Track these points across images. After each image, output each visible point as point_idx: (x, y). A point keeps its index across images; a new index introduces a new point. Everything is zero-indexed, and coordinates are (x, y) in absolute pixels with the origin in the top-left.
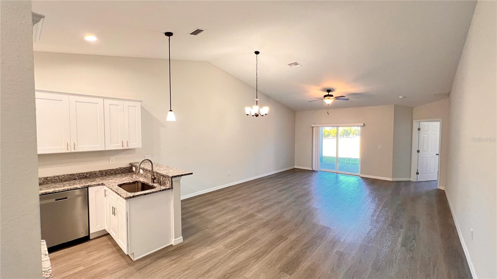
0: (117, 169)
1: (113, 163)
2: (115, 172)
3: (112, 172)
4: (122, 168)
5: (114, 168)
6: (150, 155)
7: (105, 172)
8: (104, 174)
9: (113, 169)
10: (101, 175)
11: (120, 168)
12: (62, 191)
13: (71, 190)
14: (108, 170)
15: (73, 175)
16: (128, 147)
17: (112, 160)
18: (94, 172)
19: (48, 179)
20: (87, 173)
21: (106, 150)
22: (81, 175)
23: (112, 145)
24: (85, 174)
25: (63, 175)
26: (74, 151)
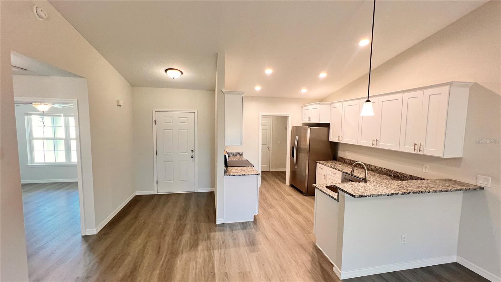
1: (427, 171)
13: (356, 177)
15: (390, 171)
16: (422, 152)
17: (426, 167)
18: (405, 174)
19: (377, 168)
20: (400, 173)
21: (400, 152)
22: (395, 174)
23: (405, 147)
24: (398, 174)
25: (384, 168)
26: (377, 147)
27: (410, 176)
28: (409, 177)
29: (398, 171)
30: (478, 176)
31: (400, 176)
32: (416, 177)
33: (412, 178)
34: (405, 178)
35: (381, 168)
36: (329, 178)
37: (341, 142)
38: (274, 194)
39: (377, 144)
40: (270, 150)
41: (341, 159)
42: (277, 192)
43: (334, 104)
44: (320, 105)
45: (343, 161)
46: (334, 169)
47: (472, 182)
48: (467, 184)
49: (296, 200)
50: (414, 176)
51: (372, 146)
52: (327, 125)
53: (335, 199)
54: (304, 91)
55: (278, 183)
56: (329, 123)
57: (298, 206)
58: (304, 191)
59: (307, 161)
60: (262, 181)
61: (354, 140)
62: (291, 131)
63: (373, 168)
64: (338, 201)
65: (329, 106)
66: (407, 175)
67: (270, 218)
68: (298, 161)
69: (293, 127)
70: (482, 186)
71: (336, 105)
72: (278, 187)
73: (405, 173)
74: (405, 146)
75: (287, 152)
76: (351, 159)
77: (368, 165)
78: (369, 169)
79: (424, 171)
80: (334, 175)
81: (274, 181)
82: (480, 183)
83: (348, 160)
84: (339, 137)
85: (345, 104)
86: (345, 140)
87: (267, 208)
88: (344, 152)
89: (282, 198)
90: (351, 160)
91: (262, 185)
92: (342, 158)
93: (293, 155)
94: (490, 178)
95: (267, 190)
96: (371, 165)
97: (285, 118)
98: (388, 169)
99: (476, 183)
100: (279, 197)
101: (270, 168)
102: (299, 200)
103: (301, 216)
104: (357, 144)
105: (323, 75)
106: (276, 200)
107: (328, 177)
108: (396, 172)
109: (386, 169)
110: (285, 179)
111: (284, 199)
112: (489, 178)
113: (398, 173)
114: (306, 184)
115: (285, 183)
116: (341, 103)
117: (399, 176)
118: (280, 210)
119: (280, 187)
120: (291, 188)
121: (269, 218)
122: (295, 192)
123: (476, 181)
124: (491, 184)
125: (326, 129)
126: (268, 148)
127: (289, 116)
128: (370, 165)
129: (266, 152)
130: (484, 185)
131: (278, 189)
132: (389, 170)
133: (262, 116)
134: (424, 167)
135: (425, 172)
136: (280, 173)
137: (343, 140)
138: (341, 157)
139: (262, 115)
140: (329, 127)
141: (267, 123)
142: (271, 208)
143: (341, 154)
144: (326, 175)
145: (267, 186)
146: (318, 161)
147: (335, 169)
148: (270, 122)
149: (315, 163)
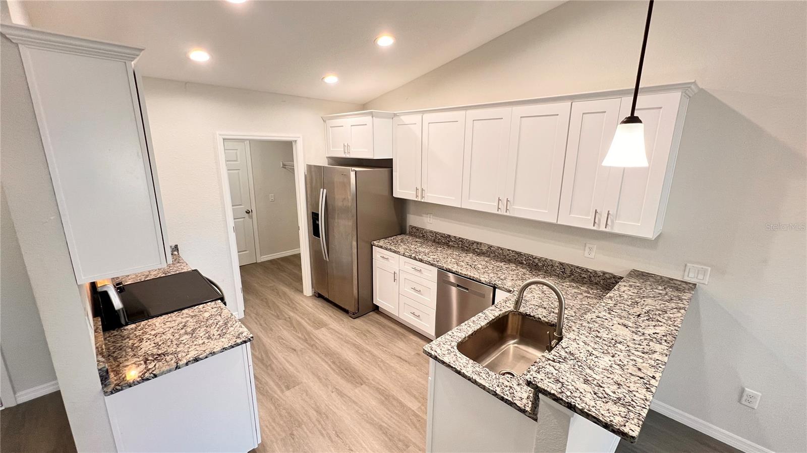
1: (593, 256)
2: (590, 277)
3: (583, 276)
5: (591, 267)
7: (570, 269)
8: (568, 272)
9: (587, 271)
10: (563, 272)
12: (464, 275)
14: (577, 267)
15: (519, 254)
16: (610, 228)
17: (590, 249)
18: (551, 260)
19: (492, 248)
20: (540, 260)
21: (559, 225)
22: (530, 260)
23: (572, 215)
24: (536, 261)
25: (509, 250)
26: (508, 214)
27: (561, 264)
28: (557, 266)
29: (535, 254)
30: (688, 264)
31: (540, 264)
32: (572, 266)
33: (564, 268)
34: (550, 267)
35: (502, 249)
36: (405, 279)
37: (422, 201)
38: (286, 334)
39: (508, 208)
40: (251, 217)
41: (415, 230)
42: (289, 325)
43: (403, 118)
44: (372, 117)
45: (420, 235)
46: (417, 260)
47: (677, 276)
48: (670, 279)
49: (339, 337)
50: (568, 265)
51: (497, 212)
52: (387, 164)
53: (523, 411)
54: (331, 79)
55: (285, 294)
56: (392, 159)
57: (349, 356)
58: (351, 308)
59: (355, 243)
60: (245, 300)
61: (453, 198)
62: (305, 176)
63: (484, 249)
64: (536, 420)
65: (390, 120)
66: (555, 263)
67: (295, 433)
68: (331, 245)
69: (310, 167)
70: (693, 281)
71: (406, 119)
72: (288, 305)
73: (550, 258)
74: (570, 214)
75: (300, 225)
76: (437, 231)
77: (473, 244)
78: (476, 250)
79: (585, 256)
80: (418, 274)
81: (273, 290)
82: (690, 278)
83: (431, 232)
84: (417, 189)
85: (428, 117)
86: (430, 197)
87: (279, 392)
88: (421, 216)
89: (306, 340)
90: (436, 233)
91: (247, 311)
92: (418, 229)
93: (315, 231)
94: (709, 269)
95: (262, 322)
96: (481, 244)
97: (287, 147)
99: (683, 277)
100: (299, 338)
101: (258, 255)
102: (346, 335)
103: (367, 388)
104: (460, 207)
105: (385, 41)
106: (295, 350)
107: (402, 276)
108: (532, 256)
109: (513, 251)
110: (300, 279)
111: (313, 343)
112: (707, 268)
113: (535, 258)
114: (355, 291)
115: (302, 291)
116: (419, 117)
117: (537, 264)
118: (315, 387)
119: (292, 305)
120: (319, 303)
121: (292, 434)
122: (334, 310)
123: (684, 274)
124: (709, 278)
125: (384, 171)
126: (248, 212)
127: (296, 141)
128: (478, 243)
129: (243, 221)
130: (698, 281)
131: (290, 313)
132: (517, 253)
133: (224, 139)
134: (587, 248)
135: (589, 256)
136: (282, 263)
137: (425, 197)
138: (415, 227)
139: (224, 137)
140: (392, 167)
141: (236, 153)
142: (288, 388)
143: (414, 220)
144: (397, 272)
145: (261, 311)
146: (376, 243)
147: (421, 261)
148: (244, 154)
149: (369, 246)
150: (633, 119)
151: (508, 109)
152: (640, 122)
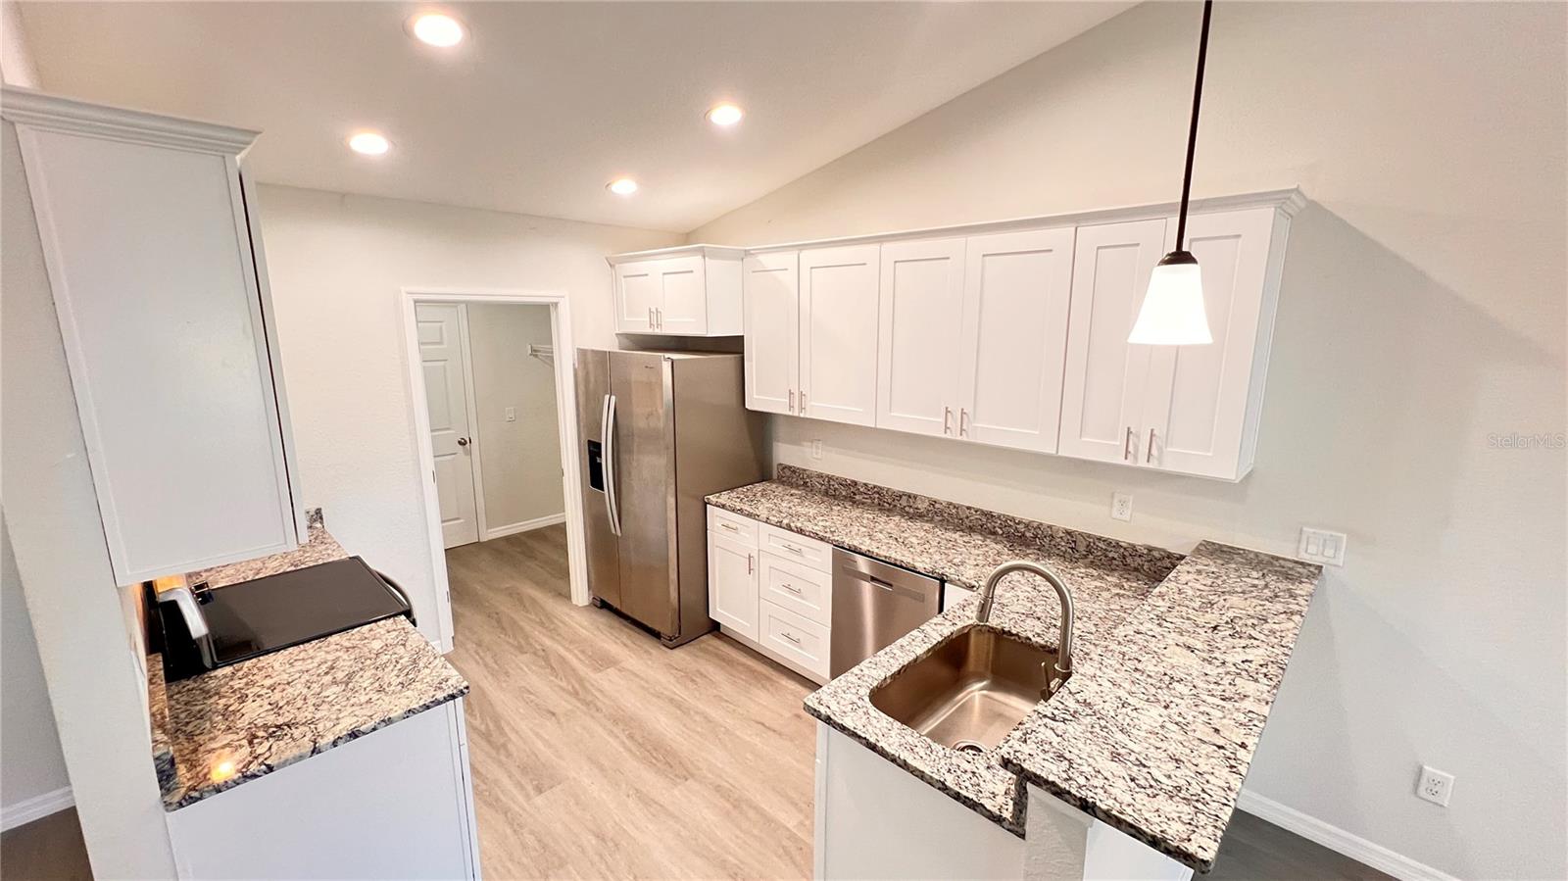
0: (1133, 547)
1: (1126, 516)
2: (1124, 557)
3: (1111, 555)
4: (1156, 549)
5: (1125, 537)
6: (1345, 536)
7: (1085, 543)
8: (1082, 549)
9: (1118, 545)
10: (1072, 548)
11: (1150, 549)
12: (883, 559)
13: (901, 567)
14: (1099, 539)
15: (989, 515)
16: (1156, 462)
17: (1123, 503)
18: (1050, 527)
19: (937, 506)
20: (1027, 526)
21: (1061, 458)
22: (1010, 526)
23: (1083, 439)
24: (1021, 528)
25: (969, 508)
26: (964, 438)
27: (1069, 533)
28: (1061, 538)
29: (1018, 515)
30: (1305, 529)
31: (1028, 534)
32: (1089, 536)
33: (1075, 542)
34: (1047, 540)
35: (955, 507)
36: (770, 567)
37: (802, 415)
39: (964, 427)
40: (469, 453)
41: (788, 473)
42: (543, 664)
43: (761, 258)
44: (704, 257)
45: (796, 480)
46: (793, 531)
47: (1286, 551)
48: (1273, 557)
49: (642, 687)
50: (1081, 534)
51: (943, 436)
52: (732, 346)
53: (998, 819)
54: (624, 187)
56: (743, 336)
58: (666, 629)
59: (671, 501)
61: (861, 409)
62: (575, 370)
63: (922, 506)
64: (1023, 837)
65: (737, 262)
66: (1058, 531)
68: (625, 506)
69: (583, 353)
70: (1316, 560)
71: (768, 260)
72: (542, 624)
73: (1047, 522)
74: (1081, 437)
76: (831, 473)
77: (901, 496)
78: (907, 509)
79: (1114, 516)
80: (795, 558)
81: (510, 595)
82: (1311, 555)
83: (820, 476)
84: (790, 393)
85: (810, 257)
86: (817, 409)
87: (521, 799)
88: (800, 445)
89: (575, 694)
90: (830, 478)
91: (459, 637)
92: (794, 470)
93: (595, 478)
96: (915, 497)
97: (540, 315)
98: (982, 511)
99: (1298, 553)
100: (562, 689)
101: (483, 527)
103: (697, 786)
104: (873, 426)
105: (726, 115)
106: (553, 714)
107: (765, 563)
108: (1013, 519)
109: (977, 511)
110: (565, 574)
111: (589, 698)
112: (1340, 534)
113: (1019, 523)
114: (674, 594)
115: (571, 598)
116: (792, 256)
118: (595, 788)
119: (547, 623)
120: (603, 619)
122: (631, 633)
123: (1298, 547)
124: (1345, 553)
125: (729, 360)
126: (462, 443)
127: (556, 304)
128: (909, 496)
129: (453, 459)
130: (1325, 560)
131: (548, 642)
132: (984, 513)
133: (416, 302)
134: (1116, 501)
135: (1121, 518)
136: (530, 542)
137: (807, 409)
138: (789, 468)
139: (416, 297)
140: (743, 353)
141: (440, 328)
142: (539, 790)
143: (785, 453)
144: (754, 554)
145: (487, 638)
146: (712, 498)
147: (801, 531)
148: (456, 331)
149: (700, 505)
150: (1180, 257)
151: (958, 241)
152: (1194, 261)
